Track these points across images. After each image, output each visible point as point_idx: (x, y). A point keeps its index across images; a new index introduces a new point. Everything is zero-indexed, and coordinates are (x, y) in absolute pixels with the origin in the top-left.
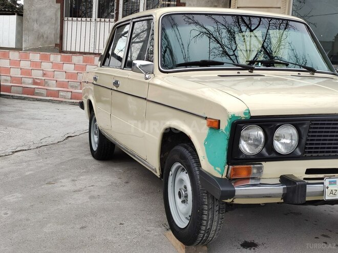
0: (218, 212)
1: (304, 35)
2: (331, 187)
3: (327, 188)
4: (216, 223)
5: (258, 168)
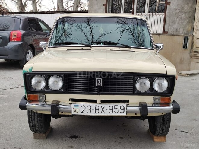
0: (37, 117)
1: (145, 28)
2: (76, 109)
3: (73, 108)
4: (37, 122)
5: (43, 97)
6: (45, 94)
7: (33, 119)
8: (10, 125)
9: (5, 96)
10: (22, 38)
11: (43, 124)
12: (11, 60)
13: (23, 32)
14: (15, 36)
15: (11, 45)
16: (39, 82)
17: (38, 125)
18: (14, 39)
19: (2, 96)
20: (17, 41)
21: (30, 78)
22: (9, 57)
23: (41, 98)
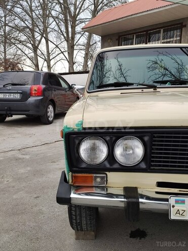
2: (179, 207)
3: (173, 206)
4: (84, 219)
5: (102, 178)
6: (107, 173)
7: (78, 213)
8: (36, 206)
9: (27, 157)
10: (42, 93)
11: (94, 220)
12: (32, 115)
13: (43, 86)
14: (36, 90)
15: (32, 99)
16: (93, 149)
17: (87, 224)
18: (35, 94)
19: (24, 156)
20: (38, 96)
21: (77, 142)
22: (30, 113)
23: (98, 180)
